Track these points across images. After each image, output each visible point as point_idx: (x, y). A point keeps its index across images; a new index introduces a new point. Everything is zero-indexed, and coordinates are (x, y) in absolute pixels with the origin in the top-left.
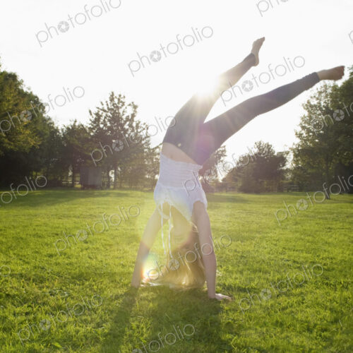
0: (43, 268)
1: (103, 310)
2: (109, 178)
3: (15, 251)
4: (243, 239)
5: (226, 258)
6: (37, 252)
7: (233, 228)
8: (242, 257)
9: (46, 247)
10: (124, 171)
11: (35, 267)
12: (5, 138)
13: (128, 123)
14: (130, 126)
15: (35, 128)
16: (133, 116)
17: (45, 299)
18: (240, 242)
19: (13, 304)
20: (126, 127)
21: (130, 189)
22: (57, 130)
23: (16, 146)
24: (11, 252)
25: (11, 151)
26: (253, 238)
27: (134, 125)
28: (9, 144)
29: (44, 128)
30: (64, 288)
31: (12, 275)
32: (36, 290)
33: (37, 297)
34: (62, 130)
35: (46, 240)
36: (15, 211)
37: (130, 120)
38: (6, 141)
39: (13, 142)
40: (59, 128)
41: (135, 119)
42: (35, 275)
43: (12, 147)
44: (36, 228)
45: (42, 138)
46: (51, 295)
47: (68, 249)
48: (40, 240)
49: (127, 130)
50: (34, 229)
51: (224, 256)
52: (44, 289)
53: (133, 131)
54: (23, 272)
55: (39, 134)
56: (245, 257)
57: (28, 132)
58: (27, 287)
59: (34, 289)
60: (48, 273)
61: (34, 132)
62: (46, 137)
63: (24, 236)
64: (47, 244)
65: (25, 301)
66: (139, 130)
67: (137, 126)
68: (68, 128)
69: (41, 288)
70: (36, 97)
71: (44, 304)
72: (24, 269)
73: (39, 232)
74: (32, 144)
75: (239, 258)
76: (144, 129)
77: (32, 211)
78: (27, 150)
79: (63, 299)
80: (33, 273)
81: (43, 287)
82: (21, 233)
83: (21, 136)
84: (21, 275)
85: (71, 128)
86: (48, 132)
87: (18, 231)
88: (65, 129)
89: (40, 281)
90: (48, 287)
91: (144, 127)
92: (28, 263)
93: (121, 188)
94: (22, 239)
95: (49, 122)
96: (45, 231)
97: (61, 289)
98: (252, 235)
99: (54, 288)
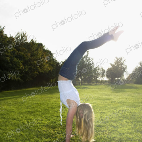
0: (55, 122)
1: (77, 140)
2: (79, 80)
3: (45, 115)
4: (135, 107)
5: (126, 116)
6: (52, 115)
7: (131, 101)
8: (133, 115)
9: (56, 113)
10: (85, 78)
11: (52, 122)
12: (39, 68)
13: (85, 58)
14: (86, 59)
15: (50, 63)
16: (87, 55)
17: (56, 135)
18: (133, 108)
19: (44, 137)
20: (85, 60)
21: (88, 85)
22: (59, 63)
23: (43, 71)
24: (43, 115)
25: (42, 73)
26: (139, 106)
27: (88, 59)
28: (41, 70)
29: (54, 63)
30: (63, 131)
31: (44, 126)
32: (53, 132)
33: (53, 135)
34: (61, 63)
35: (56, 110)
36: (44, 96)
37: (86, 57)
38: (40, 69)
39: (42, 69)
40: (60, 62)
41: (88, 57)
42: (52, 125)
43: (42, 71)
44: (52, 104)
45: (53, 67)
46: (58, 134)
47: (64, 114)
48: (54, 110)
49: (85, 61)
50: (51, 105)
51: (125, 115)
52: (56, 131)
53: (87, 61)
54: (48, 124)
55: (52, 65)
56: (134, 115)
57: (47, 65)
58: (49, 131)
59: (52, 131)
60: (57, 125)
61: (50, 65)
62: (55, 66)
63: (47, 108)
64: (56, 112)
65: (49, 136)
66: (90, 61)
67: (89, 59)
68: (63, 62)
69: (54, 131)
70: (50, 51)
71: (56, 137)
72: (48, 123)
73: (53, 106)
74: (49, 69)
75: (131, 116)
76: (92, 60)
77: (50, 96)
78: (48, 72)
79: (62, 135)
80: (51, 125)
81: (55, 130)
82: (47, 107)
83: (45, 67)
84: (47, 125)
85: (64, 62)
86: (55, 64)
87: (45, 106)
88: (62, 62)
89: (54, 128)
90: (57, 130)
91: (92, 59)
92: (49, 120)
93: (84, 85)
94: (47, 109)
95: (55, 60)
96: (55, 105)
97: (62, 131)
98: (139, 104)
99: (59, 131)
